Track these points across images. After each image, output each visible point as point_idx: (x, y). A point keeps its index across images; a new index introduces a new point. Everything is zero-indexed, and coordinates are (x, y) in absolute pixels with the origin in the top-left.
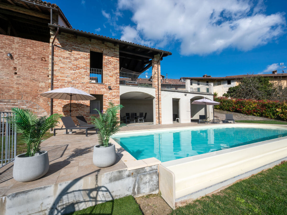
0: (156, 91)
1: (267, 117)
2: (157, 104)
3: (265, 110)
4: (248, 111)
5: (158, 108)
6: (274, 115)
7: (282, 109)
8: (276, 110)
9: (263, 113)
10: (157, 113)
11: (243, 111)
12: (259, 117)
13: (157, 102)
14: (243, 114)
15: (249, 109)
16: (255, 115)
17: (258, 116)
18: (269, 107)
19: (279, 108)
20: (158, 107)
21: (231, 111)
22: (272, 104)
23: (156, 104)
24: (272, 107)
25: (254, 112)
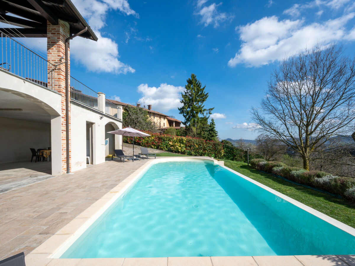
0: (63, 103)
1: (161, 149)
2: (64, 131)
3: (161, 143)
4: (147, 143)
5: (66, 138)
6: (167, 148)
7: (173, 142)
8: (169, 143)
9: (159, 146)
10: (64, 149)
11: (142, 143)
12: (155, 150)
13: (64, 125)
14: (142, 146)
15: (148, 141)
16: (153, 148)
17: (155, 148)
18: (164, 140)
19: (171, 142)
20: (65, 136)
21: (129, 143)
22: (166, 138)
23: (62, 130)
24: (166, 140)
25: (152, 144)
